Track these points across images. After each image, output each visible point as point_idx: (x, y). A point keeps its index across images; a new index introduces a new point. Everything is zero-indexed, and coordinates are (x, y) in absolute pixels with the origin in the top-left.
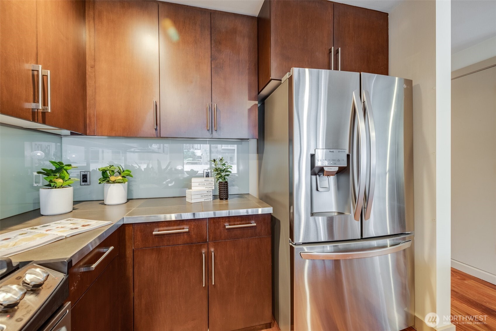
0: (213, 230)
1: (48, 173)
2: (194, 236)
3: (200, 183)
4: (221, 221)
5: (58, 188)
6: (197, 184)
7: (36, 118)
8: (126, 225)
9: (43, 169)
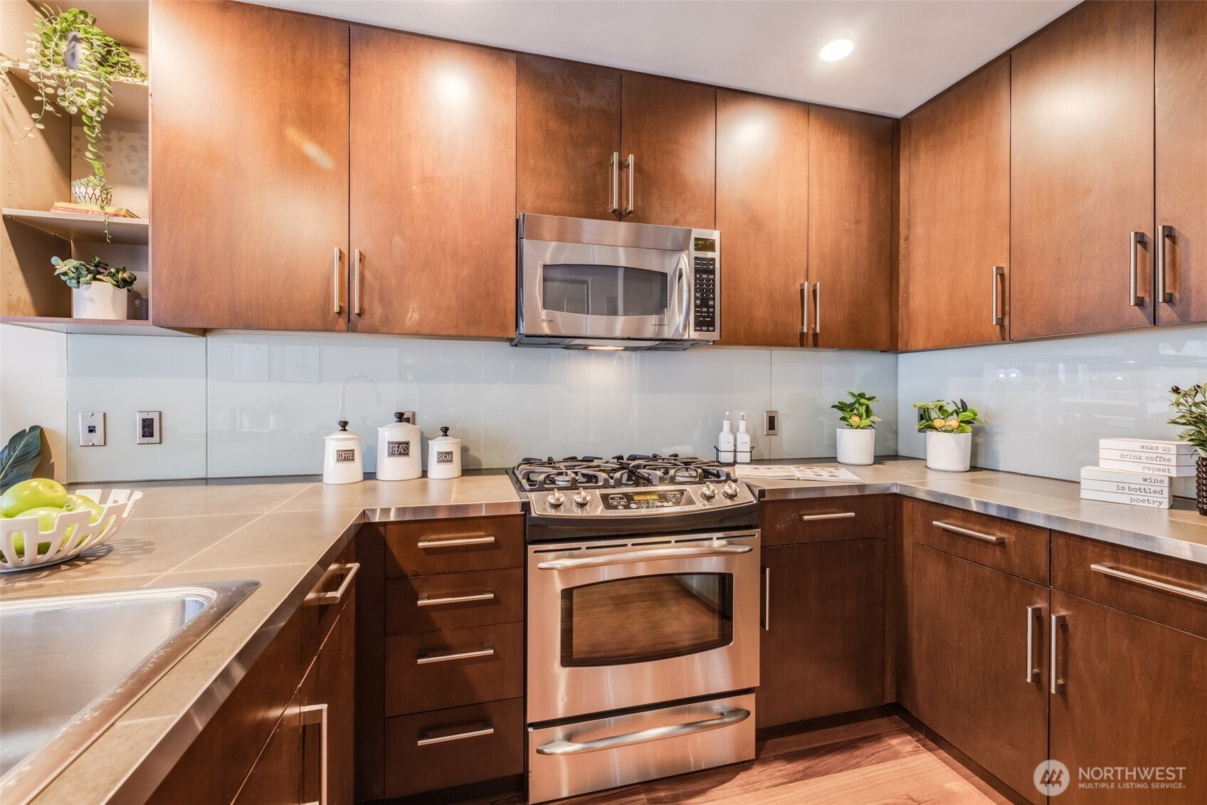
0: (1064, 565)
1: (841, 407)
2: (1017, 560)
3: (1128, 453)
4: (1089, 550)
5: (862, 428)
6: (1116, 455)
7: (805, 343)
8: (904, 498)
9: (839, 403)
